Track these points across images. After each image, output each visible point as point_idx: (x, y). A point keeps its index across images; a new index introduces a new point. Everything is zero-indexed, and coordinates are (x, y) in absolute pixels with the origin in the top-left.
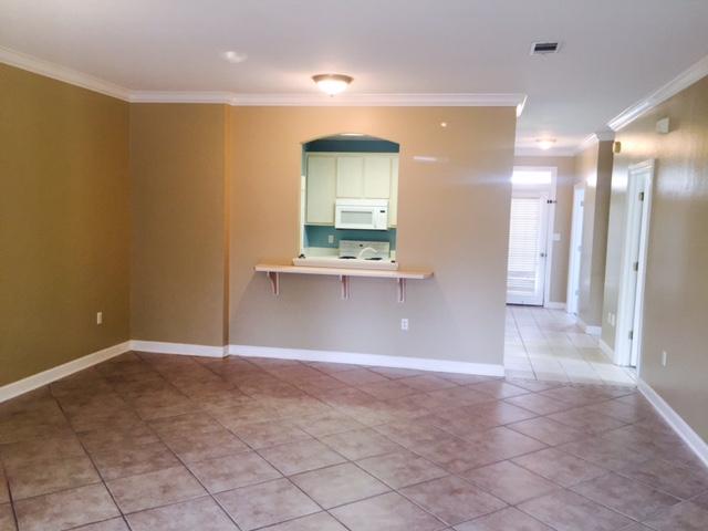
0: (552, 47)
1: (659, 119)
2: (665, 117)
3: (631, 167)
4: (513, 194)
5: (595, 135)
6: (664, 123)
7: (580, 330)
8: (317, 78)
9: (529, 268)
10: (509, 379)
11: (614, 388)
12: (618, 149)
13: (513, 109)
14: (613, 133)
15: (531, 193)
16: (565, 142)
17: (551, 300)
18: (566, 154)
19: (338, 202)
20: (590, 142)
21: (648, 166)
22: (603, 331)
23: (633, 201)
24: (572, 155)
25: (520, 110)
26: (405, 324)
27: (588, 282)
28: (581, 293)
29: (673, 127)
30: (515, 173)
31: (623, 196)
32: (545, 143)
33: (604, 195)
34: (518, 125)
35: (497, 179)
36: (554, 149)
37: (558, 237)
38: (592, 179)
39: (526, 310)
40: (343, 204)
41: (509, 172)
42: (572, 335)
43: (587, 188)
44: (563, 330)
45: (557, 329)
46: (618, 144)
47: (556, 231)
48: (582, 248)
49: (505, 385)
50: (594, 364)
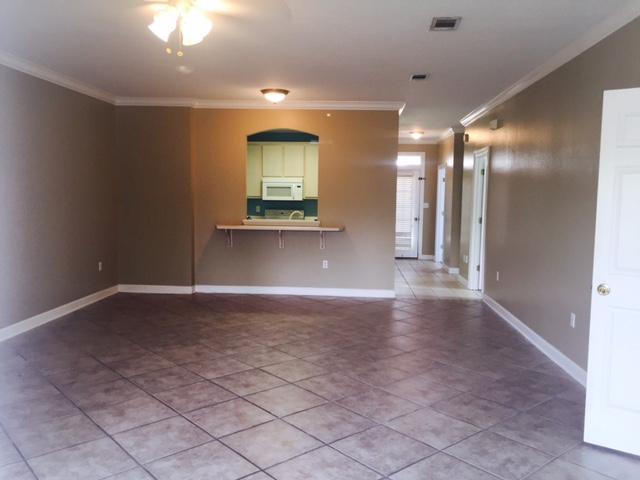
0: (423, 77)
1: (491, 120)
2: (494, 118)
3: (476, 152)
4: (398, 173)
5: (451, 129)
6: (494, 123)
7: (445, 271)
8: (264, 91)
9: (406, 230)
10: (398, 298)
11: (468, 301)
12: (467, 139)
13: (398, 112)
14: (463, 128)
15: (409, 172)
16: (431, 134)
17: (423, 253)
18: (431, 142)
19: (264, 180)
20: (448, 134)
21: (485, 151)
22: (460, 271)
23: (478, 176)
24: (435, 143)
25: (401, 111)
26: (325, 264)
27: (449, 239)
28: (445, 247)
29: (500, 126)
30: (399, 157)
31: (471, 173)
32: (416, 135)
33: (459, 173)
34: (401, 121)
35: (386, 163)
36: (422, 139)
37: (427, 205)
38: (450, 162)
39: (405, 261)
40: (268, 182)
41: (394, 156)
42: (439, 275)
43: (448, 169)
44: (433, 272)
45: (428, 272)
46: (467, 136)
47: (425, 202)
48: (445, 213)
49: (396, 302)
50: (454, 290)
